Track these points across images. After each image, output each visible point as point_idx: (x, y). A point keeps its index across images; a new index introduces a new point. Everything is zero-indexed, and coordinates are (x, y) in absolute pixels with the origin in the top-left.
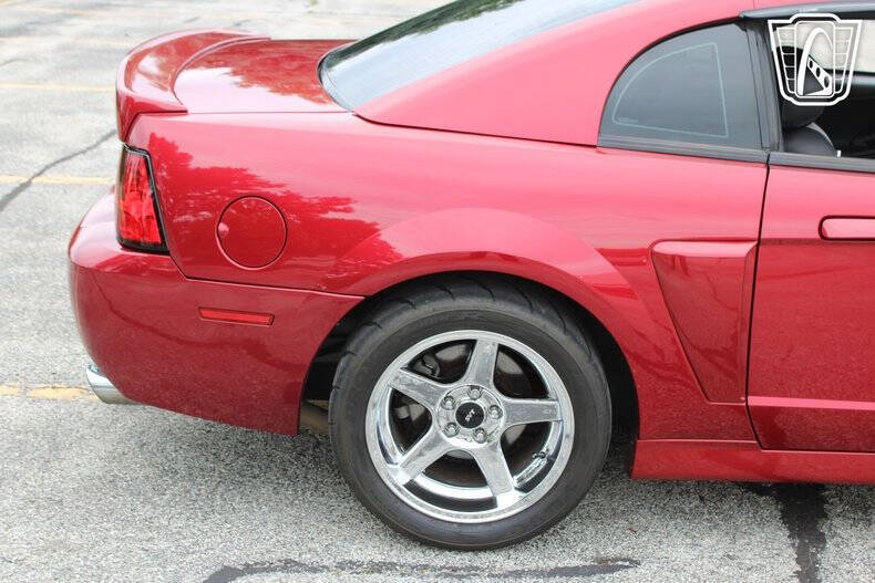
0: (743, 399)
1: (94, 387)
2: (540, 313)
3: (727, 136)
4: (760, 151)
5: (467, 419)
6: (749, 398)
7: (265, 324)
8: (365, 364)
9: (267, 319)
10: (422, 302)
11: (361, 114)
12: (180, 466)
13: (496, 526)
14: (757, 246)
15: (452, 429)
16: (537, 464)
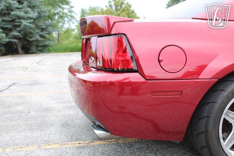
9: (179, 93)
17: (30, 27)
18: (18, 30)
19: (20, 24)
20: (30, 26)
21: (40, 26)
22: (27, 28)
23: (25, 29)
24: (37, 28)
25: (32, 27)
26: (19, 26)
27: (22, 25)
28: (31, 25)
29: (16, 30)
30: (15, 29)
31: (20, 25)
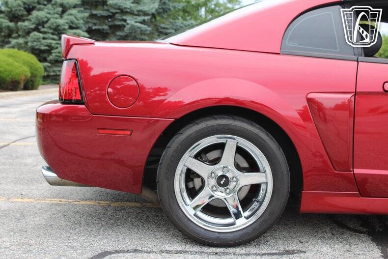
0: (352, 169)
1: (45, 177)
2: (256, 127)
3: (338, 50)
4: (354, 56)
5: (222, 183)
6: (354, 170)
7: (128, 135)
8: (175, 151)
9: (129, 133)
10: (201, 122)
11: (171, 42)
12: (83, 222)
13: (236, 234)
14: (355, 95)
15: (214, 188)
16: (255, 205)
17: (141, 31)
18: (119, 36)
19: (124, 23)
20: (143, 29)
21: (164, 28)
22: (135, 32)
23: (133, 34)
24: (157, 34)
25: (147, 30)
26: (121, 28)
27: (128, 27)
28: (144, 27)
29: (116, 35)
30: (113, 33)
31: (124, 26)
